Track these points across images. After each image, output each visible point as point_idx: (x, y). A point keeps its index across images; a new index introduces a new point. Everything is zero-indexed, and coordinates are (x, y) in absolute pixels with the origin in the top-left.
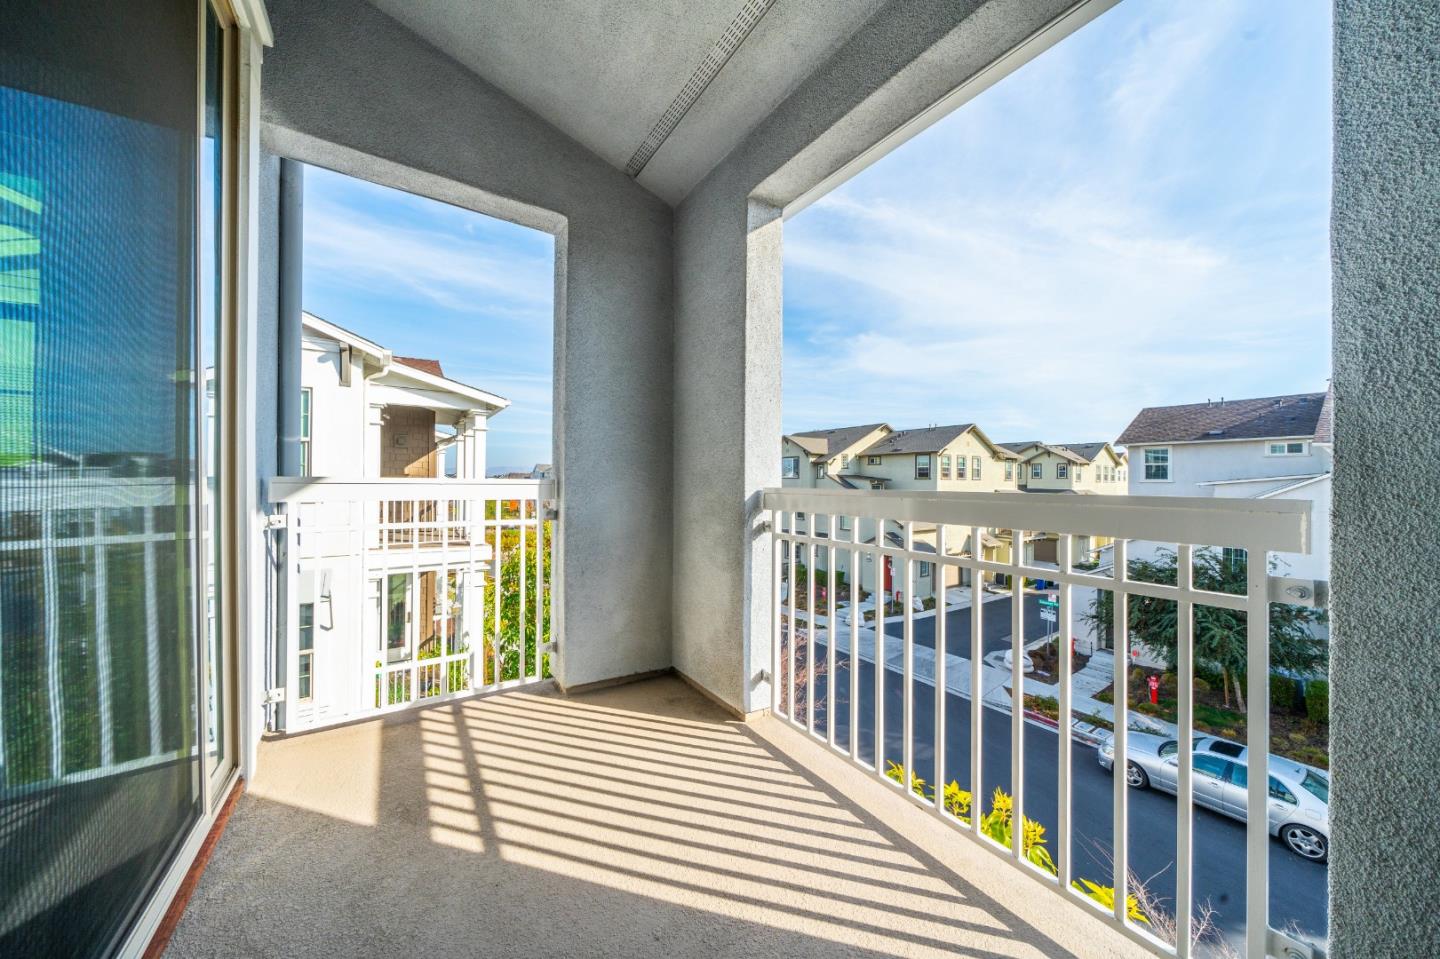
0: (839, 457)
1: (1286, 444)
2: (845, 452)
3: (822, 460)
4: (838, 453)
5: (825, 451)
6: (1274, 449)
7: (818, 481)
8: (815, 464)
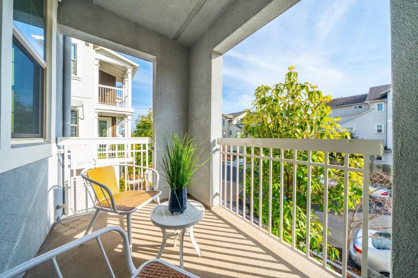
0: (236, 119)
1: (358, 106)
2: (238, 118)
3: (231, 120)
4: (236, 117)
5: (232, 118)
6: (355, 108)
7: (230, 126)
8: (229, 121)
